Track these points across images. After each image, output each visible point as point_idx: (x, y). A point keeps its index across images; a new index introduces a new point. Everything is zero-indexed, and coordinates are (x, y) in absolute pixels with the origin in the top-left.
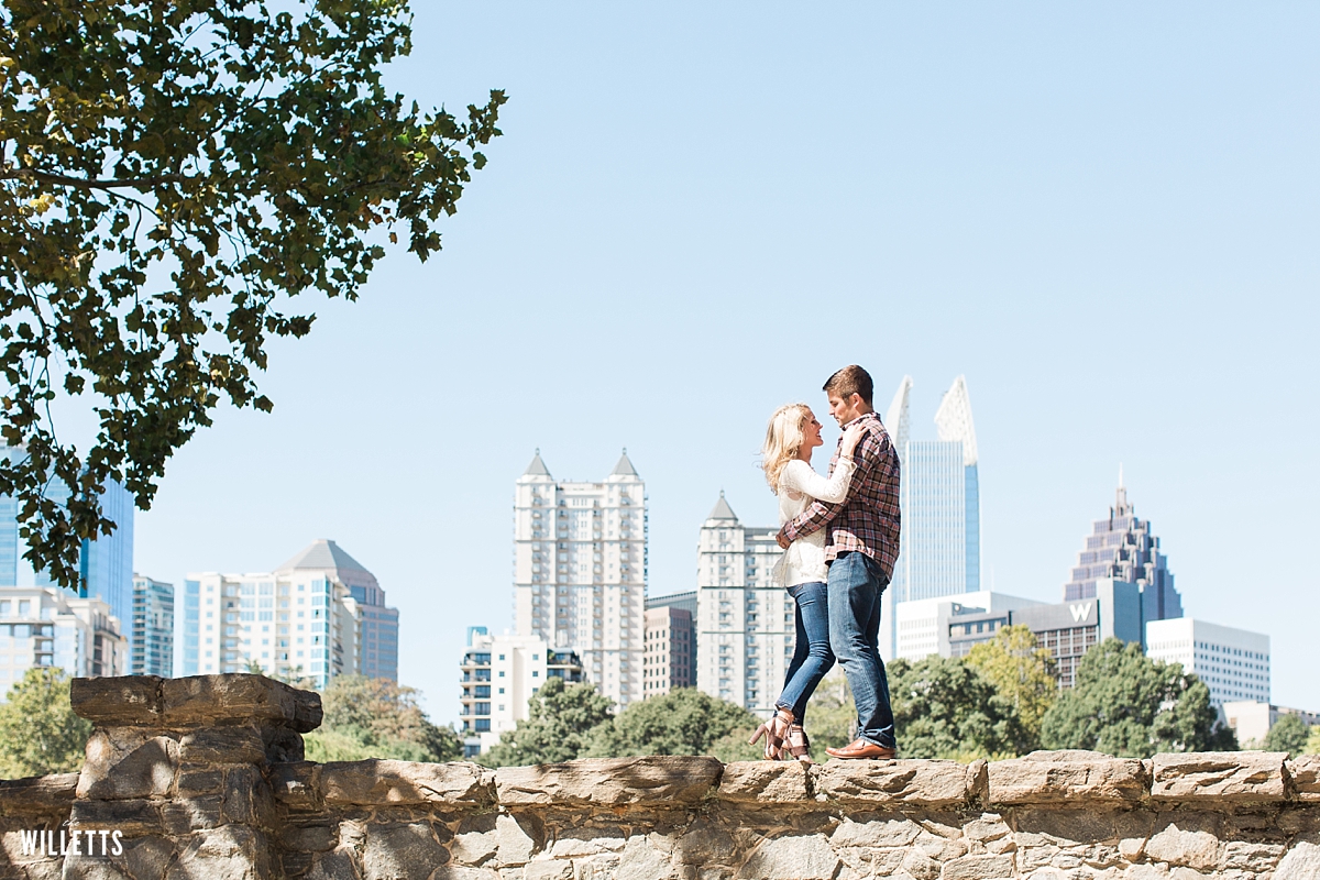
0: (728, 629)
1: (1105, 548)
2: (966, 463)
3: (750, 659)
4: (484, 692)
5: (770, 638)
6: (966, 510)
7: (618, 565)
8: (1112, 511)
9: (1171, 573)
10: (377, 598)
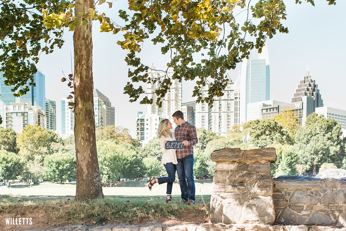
0: (204, 111)
1: (303, 88)
2: (266, 65)
3: (210, 120)
4: (143, 129)
5: (215, 113)
6: (266, 78)
7: (174, 95)
8: (305, 77)
9: (320, 94)
10: (109, 104)
